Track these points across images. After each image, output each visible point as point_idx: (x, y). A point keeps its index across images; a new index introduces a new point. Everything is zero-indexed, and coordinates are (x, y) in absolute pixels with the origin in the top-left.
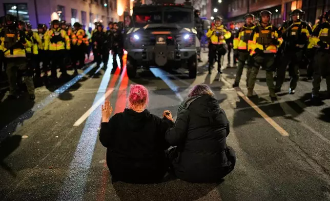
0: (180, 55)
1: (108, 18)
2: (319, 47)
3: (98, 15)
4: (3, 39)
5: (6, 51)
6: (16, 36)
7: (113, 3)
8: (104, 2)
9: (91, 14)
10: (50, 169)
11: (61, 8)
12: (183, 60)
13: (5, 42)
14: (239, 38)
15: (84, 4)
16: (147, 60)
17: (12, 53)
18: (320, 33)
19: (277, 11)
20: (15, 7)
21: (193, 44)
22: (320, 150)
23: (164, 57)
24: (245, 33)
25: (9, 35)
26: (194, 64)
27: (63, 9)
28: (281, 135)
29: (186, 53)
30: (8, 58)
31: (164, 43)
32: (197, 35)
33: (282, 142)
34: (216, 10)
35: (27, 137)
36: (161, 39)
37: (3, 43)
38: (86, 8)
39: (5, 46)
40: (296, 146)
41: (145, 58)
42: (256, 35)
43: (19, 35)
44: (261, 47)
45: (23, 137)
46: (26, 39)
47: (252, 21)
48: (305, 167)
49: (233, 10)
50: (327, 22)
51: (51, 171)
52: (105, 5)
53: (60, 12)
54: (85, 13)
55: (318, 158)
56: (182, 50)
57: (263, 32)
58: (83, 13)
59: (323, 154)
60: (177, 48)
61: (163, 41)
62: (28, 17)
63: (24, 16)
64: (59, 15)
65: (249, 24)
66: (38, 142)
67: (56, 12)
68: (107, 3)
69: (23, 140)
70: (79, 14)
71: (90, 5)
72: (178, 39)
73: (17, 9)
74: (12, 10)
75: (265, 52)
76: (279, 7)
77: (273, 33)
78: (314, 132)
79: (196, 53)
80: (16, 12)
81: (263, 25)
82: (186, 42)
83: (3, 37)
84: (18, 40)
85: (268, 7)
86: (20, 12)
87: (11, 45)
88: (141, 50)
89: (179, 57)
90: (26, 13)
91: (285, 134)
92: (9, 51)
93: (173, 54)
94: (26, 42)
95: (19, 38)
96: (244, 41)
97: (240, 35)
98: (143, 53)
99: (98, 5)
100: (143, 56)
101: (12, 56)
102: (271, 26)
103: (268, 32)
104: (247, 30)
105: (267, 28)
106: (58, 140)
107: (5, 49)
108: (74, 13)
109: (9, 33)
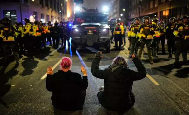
0: (101, 40)
1: (62, 19)
2: (178, 36)
3: (56, 17)
4: (2, 31)
5: (4, 38)
6: (9, 29)
7: (65, 10)
8: (60, 10)
9: (52, 17)
10: (27, 103)
11: (35, 13)
12: (102, 43)
13: (3, 33)
14: (131, 31)
15: (48, 11)
16: (82, 43)
17: (7, 39)
18: (179, 29)
19: (155, 15)
20: (9, 13)
21: (108, 34)
22: (175, 92)
23: (92, 41)
24: (135, 28)
25: (5, 29)
26: (109, 45)
27: (36, 13)
28: (154, 85)
29: (104, 39)
30: (5, 42)
31: (92, 33)
32: (110, 29)
33: (155, 89)
34: (122, 15)
35: (14, 85)
36: (90, 31)
37: (2, 33)
38: (49, 13)
39: (3, 35)
40: (162, 90)
41: (81, 41)
42: (142, 30)
43: (11, 29)
44: (144, 36)
45: (12, 86)
46: (15, 31)
47: (138, 22)
48: (166, 102)
49: (131, 15)
50: (182, 23)
51: (27, 104)
52: (60, 11)
53: (35, 15)
54: (49, 16)
55: (174, 97)
56: (102, 37)
57: (146, 28)
58: (48, 16)
59: (176, 95)
60: (99, 36)
61: (91, 32)
62: (16, 18)
63: (14, 18)
64: (34, 17)
65: (137, 23)
66: (20, 89)
67: (33, 15)
68: (61, 10)
69: (11, 87)
70: (45, 17)
71: (52, 11)
72: (99, 31)
73: (10, 14)
74: (7, 14)
75: (146, 39)
76: (156, 14)
77: (151, 28)
78: (173, 83)
79: (109, 39)
80: (10, 15)
81: (146, 24)
82: (104, 32)
83: (2, 30)
84: (10, 31)
85: (151, 13)
86: (12, 15)
87: (7, 34)
88: (79, 37)
89: (100, 41)
90: (15, 16)
91: (157, 84)
92: (5, 38)
93: (97, 40)
94: (15, 33)
95: (11, 31)
96: (134, 33)
97: (131, 29)
98: (80, 39)
99: (56, 11)
100: (80, 40)
101: (7, 40)
102: (150, 25)
103: (148, 28)
104: (136, 26)
105: (148, 26)
106: (32, 87)
107: (3, 37)
108: (42, 16)
109: (6, 28)
